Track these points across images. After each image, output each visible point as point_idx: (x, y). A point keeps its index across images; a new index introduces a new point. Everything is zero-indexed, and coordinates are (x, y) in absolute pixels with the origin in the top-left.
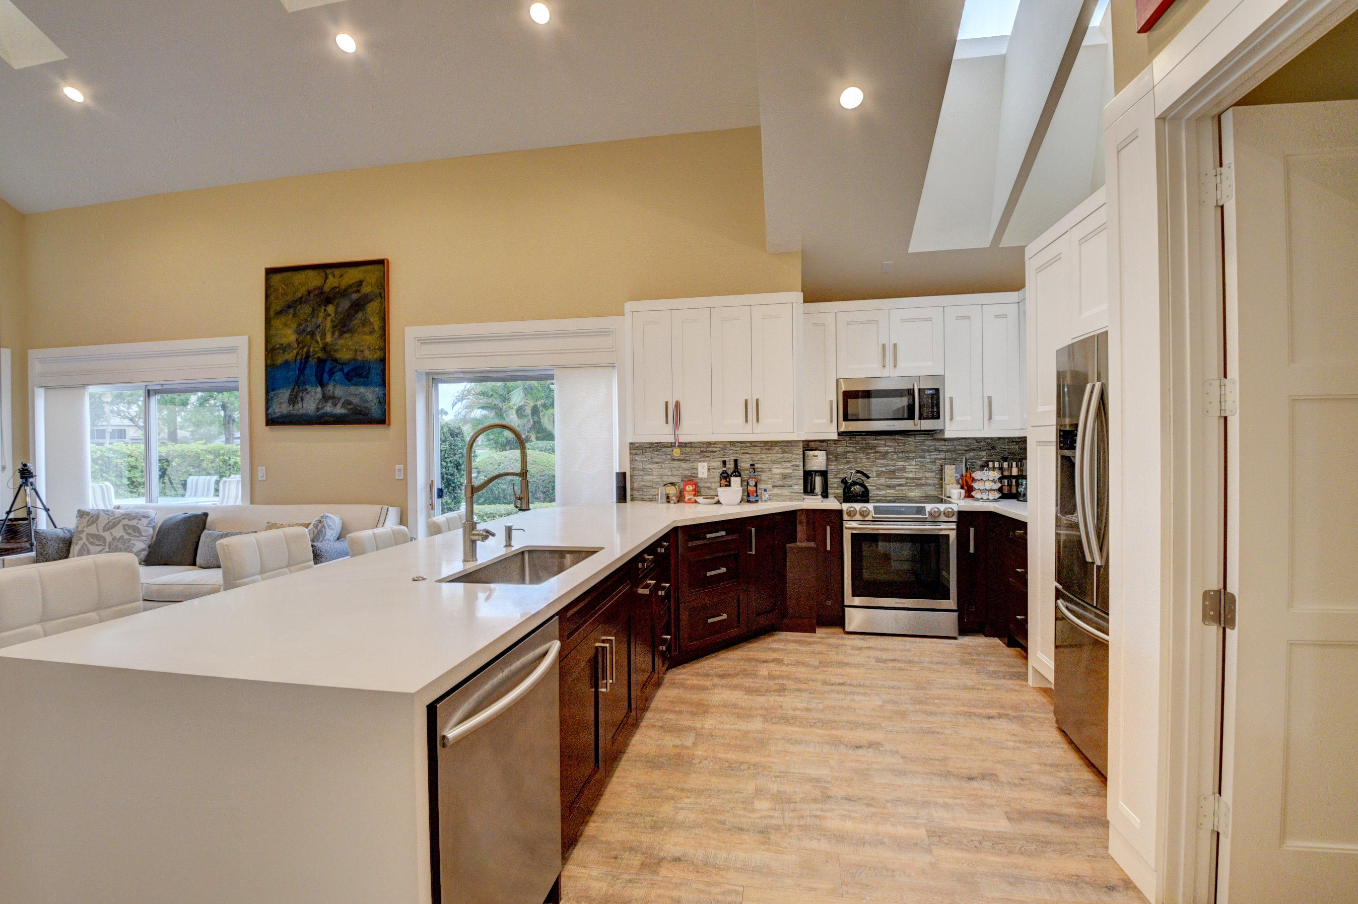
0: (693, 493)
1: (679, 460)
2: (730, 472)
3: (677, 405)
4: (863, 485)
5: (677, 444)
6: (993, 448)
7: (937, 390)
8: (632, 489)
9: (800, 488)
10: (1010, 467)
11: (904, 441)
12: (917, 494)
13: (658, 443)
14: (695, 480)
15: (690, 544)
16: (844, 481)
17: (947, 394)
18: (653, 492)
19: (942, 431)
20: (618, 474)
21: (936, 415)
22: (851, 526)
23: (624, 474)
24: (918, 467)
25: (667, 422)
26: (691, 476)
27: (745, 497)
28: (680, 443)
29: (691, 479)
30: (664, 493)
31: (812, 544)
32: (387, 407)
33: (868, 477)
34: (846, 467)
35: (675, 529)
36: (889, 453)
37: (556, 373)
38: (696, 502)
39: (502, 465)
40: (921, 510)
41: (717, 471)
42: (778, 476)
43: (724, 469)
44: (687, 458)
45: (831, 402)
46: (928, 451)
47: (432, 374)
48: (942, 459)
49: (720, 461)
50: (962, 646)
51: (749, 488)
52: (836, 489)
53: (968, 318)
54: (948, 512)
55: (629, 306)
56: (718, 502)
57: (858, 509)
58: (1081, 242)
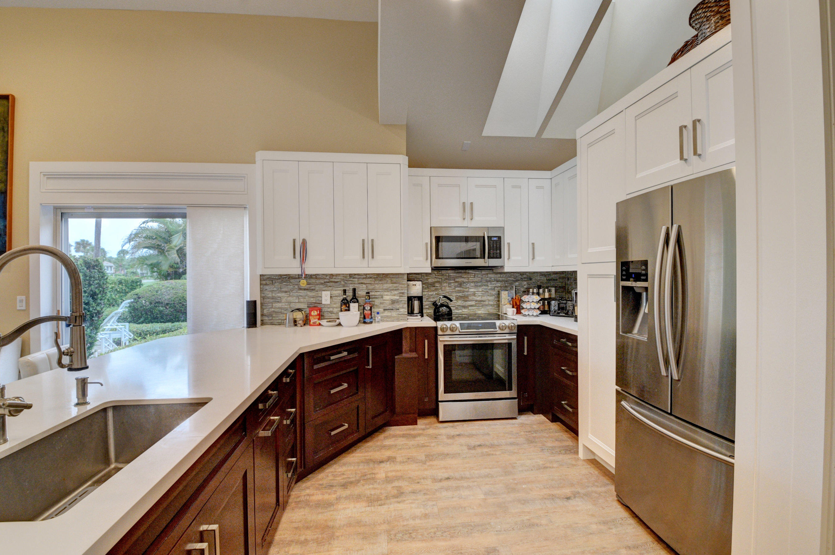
0: (318, 317)
1: (305, 289)
2: (349, 299)
3: (304, 243)
4: (448, 307)
5: (303, 276)
6: (531, 279)
7: (499, 238)
8: (262, 315)
9: (405, 310)
10: (544, 292)
11: (474, 274)
12: (483, 312)
13: (286, 275)
14: (319, 306)
15: (316, 367)
16: (434, 304)
17: (506, 240)
18: (281, 317)
19: (502, 267)
20: (248, 302)
21: (499, 256)
22: (443, 340)
23: (255, 302)
24: (483, 293)
25: (294, 257)
26: (316, 303)
27: (362, 319)
28: (307, 275)
29: (317, 307)
30: (291, 317)
31: (414, 355)
32: (7, 239)
33: (451, 301)
34: (434, 293)
35: (301, 356)
36: (464, 282)
37: (188, 211)
38: (320, 324)
39: (159, 292)
40: (494, 326)
41: (339, 298)
42: (387, 302)
43: (345, 296)
44: (313, 288)
45: (427, 244)
46: (490, 281)
47: (60, 208)
48: (500, 287)
49: (340, 290)
50: (522, 425)
51: (365, 312)
52: (429, 310)
53: (520, 187)
54: (511, 326)
55: (260, 155)
56: (340, 324)
57: (449, 326)
58: (637, 118)
